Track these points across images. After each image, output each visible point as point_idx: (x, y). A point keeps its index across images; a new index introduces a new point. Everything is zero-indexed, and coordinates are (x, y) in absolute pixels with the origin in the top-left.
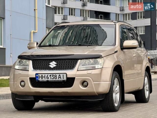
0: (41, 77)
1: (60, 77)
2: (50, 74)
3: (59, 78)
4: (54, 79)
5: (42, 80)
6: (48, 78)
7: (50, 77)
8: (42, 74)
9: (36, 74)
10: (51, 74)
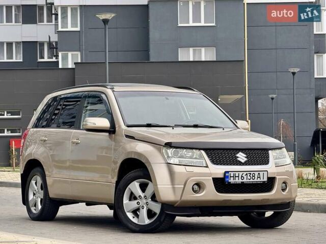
0: (233, 177)
1: (260, 177)
2: (246, 173)
3: (258, 177)
4: (251, 180)
5: (234, 181)
6: (242, 178)
7: (245, 177)
8: (234, 173)
9: (226, 172)
10: (248, 173)
